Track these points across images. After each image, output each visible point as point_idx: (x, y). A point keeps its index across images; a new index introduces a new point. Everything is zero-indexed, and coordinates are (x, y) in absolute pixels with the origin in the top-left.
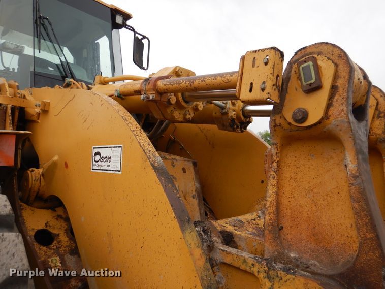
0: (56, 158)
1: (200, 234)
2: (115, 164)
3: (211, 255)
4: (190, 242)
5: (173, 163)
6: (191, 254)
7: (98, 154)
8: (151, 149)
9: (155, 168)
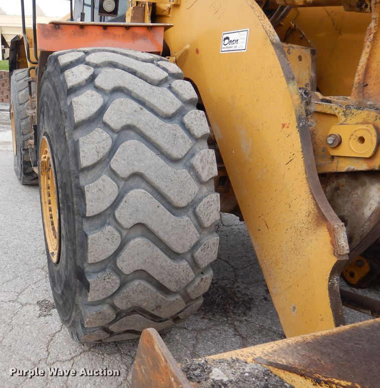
0: (188, 47)
1: (302, 95)
2: (242, 45)
3: (307, 108)
4: (292, 90)
5: (289, 50)
6: (291, 97)
7: (228, 38)
8: (271, 30)
9: (273, 43)
